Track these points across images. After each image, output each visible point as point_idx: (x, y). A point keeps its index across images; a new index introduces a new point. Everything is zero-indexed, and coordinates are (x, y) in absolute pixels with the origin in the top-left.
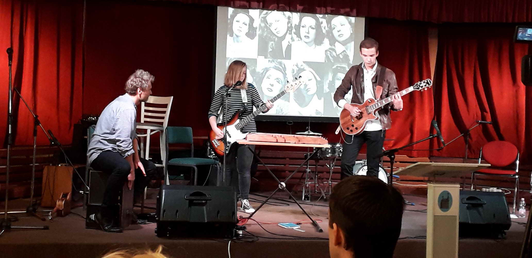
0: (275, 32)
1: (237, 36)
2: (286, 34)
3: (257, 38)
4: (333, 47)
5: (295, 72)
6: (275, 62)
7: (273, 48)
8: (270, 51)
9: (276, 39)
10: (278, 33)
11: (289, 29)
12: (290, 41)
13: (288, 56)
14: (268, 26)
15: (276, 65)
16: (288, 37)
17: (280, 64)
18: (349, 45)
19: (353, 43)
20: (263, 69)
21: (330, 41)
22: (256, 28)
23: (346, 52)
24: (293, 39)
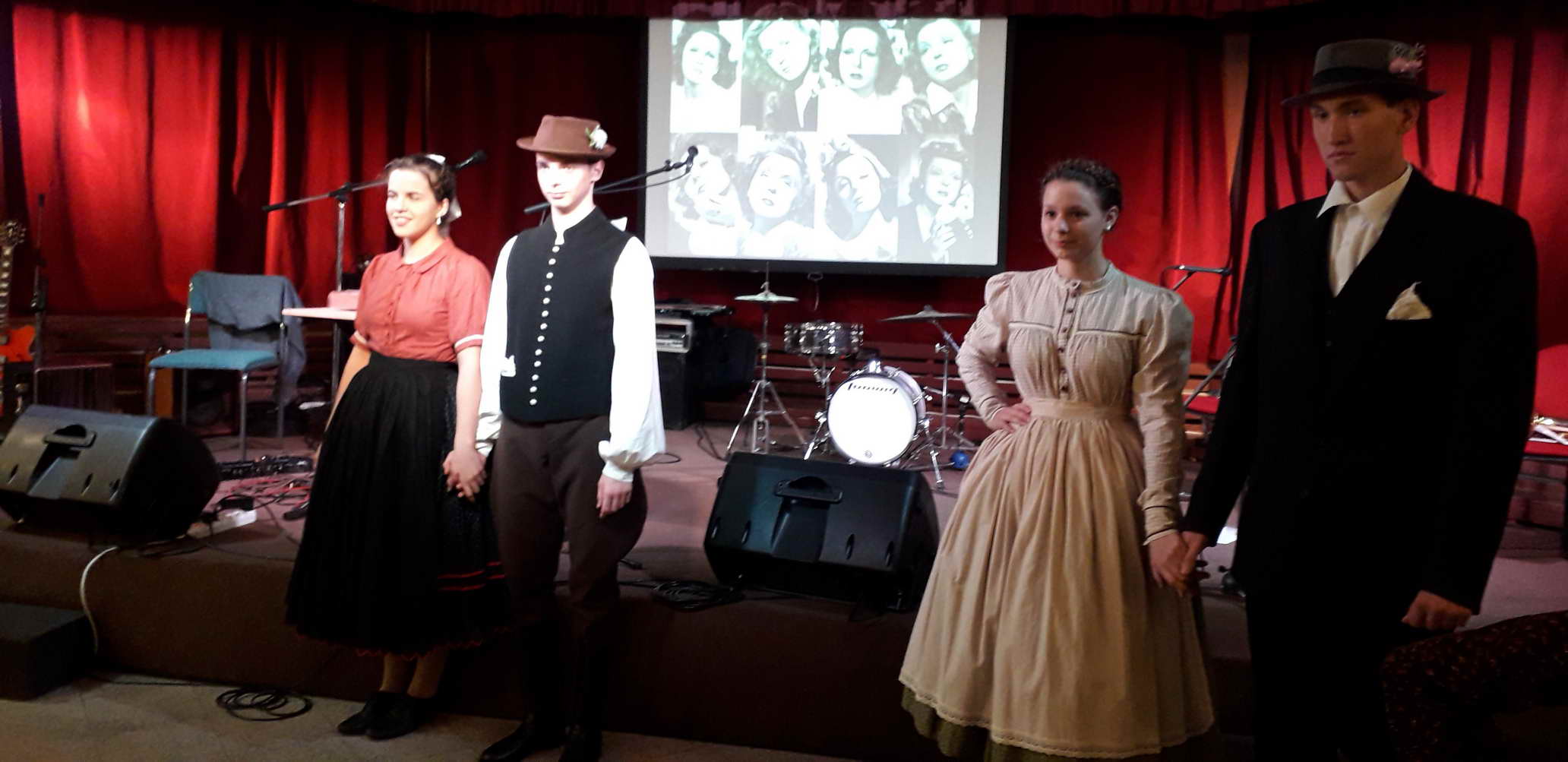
0: (778, 69)
1: (693, 84)
2: (804, 74)
3: (737, 87)
4: (922, 97)
5: (828, 160)
6: (781, 138)
7: (774, 107)
8: (769, 115)
9: (782, 85)
10: (786, 71)
11: (814, 60)
12: (817, 88)
13: (811, 123)
14: (763, 56)
15: (782, 146)
16: (811, 78)
17: (792, 142)
18: (963, 89)
19: (974, 84)
20: (753, 156)
21: (914, 80)
22: (736, 63)
23: (956, 107)
24: (821, 83)
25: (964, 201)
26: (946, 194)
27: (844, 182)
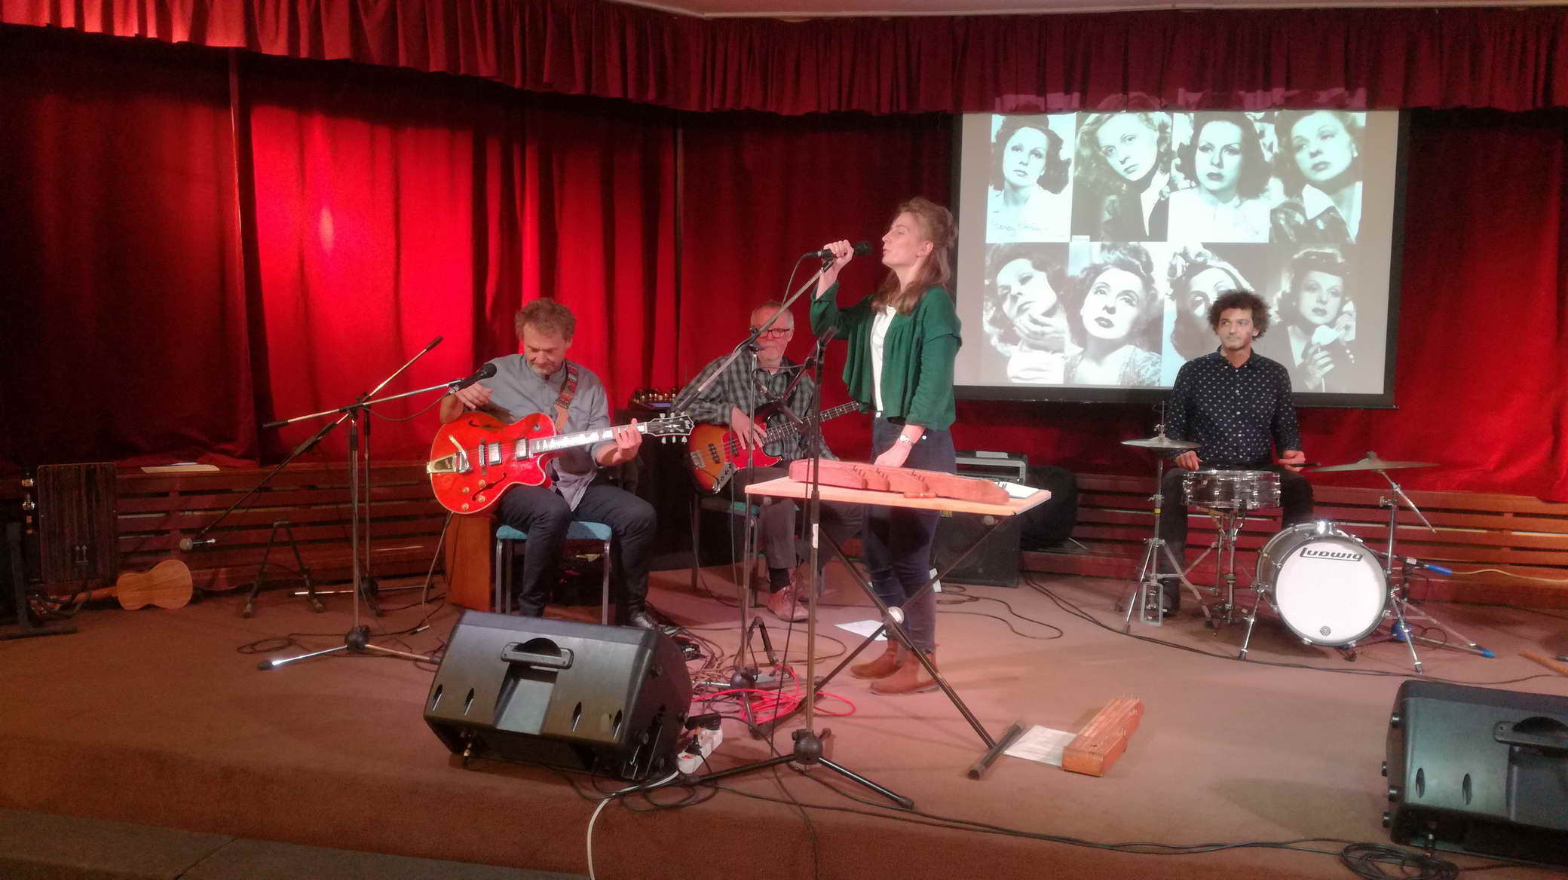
0: (1120, 169)
1: (1015, 188)
2: (1152, 173)
3: (1068, 190)
4: (1296, 200)
5: (1179, 273)
6: (1121, 249)
7: (1113, 213)
8: (1108, 222)
9: (1124, 187)
10: (1130, 170)
11: (1163, 160)
12: (1167, 189)
13: (1159, 230)
14: (1101, 153)
15: (1121, 256)
16: (1160, 181)
17: (1136, 252)
18: (1346, 192)
19: (1359, 186)
20: (1085, 269)
21: (1285, 183)
22: (1068, 162)
23: (1337, 212)
24: (1172, 185)
25: (1343, 320)
26: (1323, 313)
27: (1199, 298)
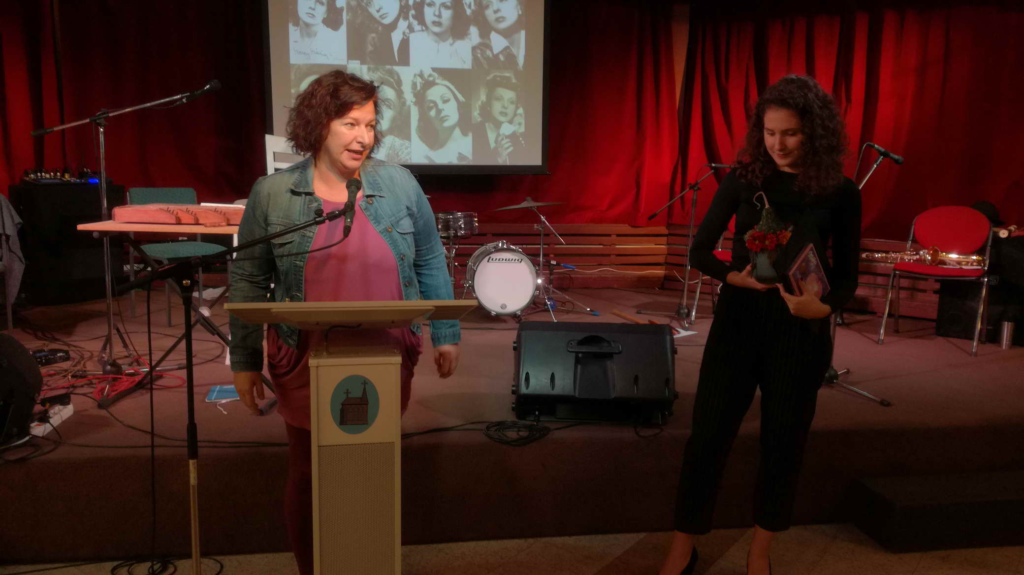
1: (307, 25)
3: (343, 28)
4: (488, 41)
5: (419, 88)
6: (381, 70)
7: (374, 46)
8: (371, 52)
9: (380, 28)
10: (383, 16)
11: (404, 11)
12: (407, 31)
13: (404, 59)
14: (363, 4)
15: (382, 76)
16: (403, 25)
17: (391, 73)
18: (516, 36)
19: (523, 33)
21: (480, 30)
22: (342, 9)
23: (511, 51)
24: (411, 28)
25: (518, 119)
26: (505, 114)
27: (432, 105)
